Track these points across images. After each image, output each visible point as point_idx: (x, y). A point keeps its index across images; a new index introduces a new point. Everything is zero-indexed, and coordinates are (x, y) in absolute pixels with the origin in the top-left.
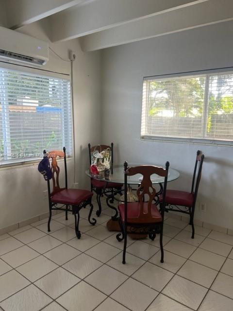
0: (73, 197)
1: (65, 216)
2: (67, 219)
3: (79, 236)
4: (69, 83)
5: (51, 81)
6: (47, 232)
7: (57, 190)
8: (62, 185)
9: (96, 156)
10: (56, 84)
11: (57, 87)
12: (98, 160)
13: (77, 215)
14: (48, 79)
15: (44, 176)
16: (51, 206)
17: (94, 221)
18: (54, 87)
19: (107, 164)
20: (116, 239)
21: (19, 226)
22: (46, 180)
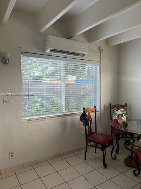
0: (101, 139)
1: (95, 150)
2: (96, 152)
3: (105, 166)
4: (98, 66)
5: (87, 66)
6: (84, 160)
7: (91, 133)
8: (93, 130)
9: (116, 113)
10: (90, 67)
11: (90, 69)
12: (118, 115)
13: (104, 151)
14: (85, 65)
15: (83, 123)
16: (87, 143)
17: (115, 157)
18: (89, 69)
19: (124, 118)
20: (133, 174)
21: (67, 153)
22: (84, 126)
